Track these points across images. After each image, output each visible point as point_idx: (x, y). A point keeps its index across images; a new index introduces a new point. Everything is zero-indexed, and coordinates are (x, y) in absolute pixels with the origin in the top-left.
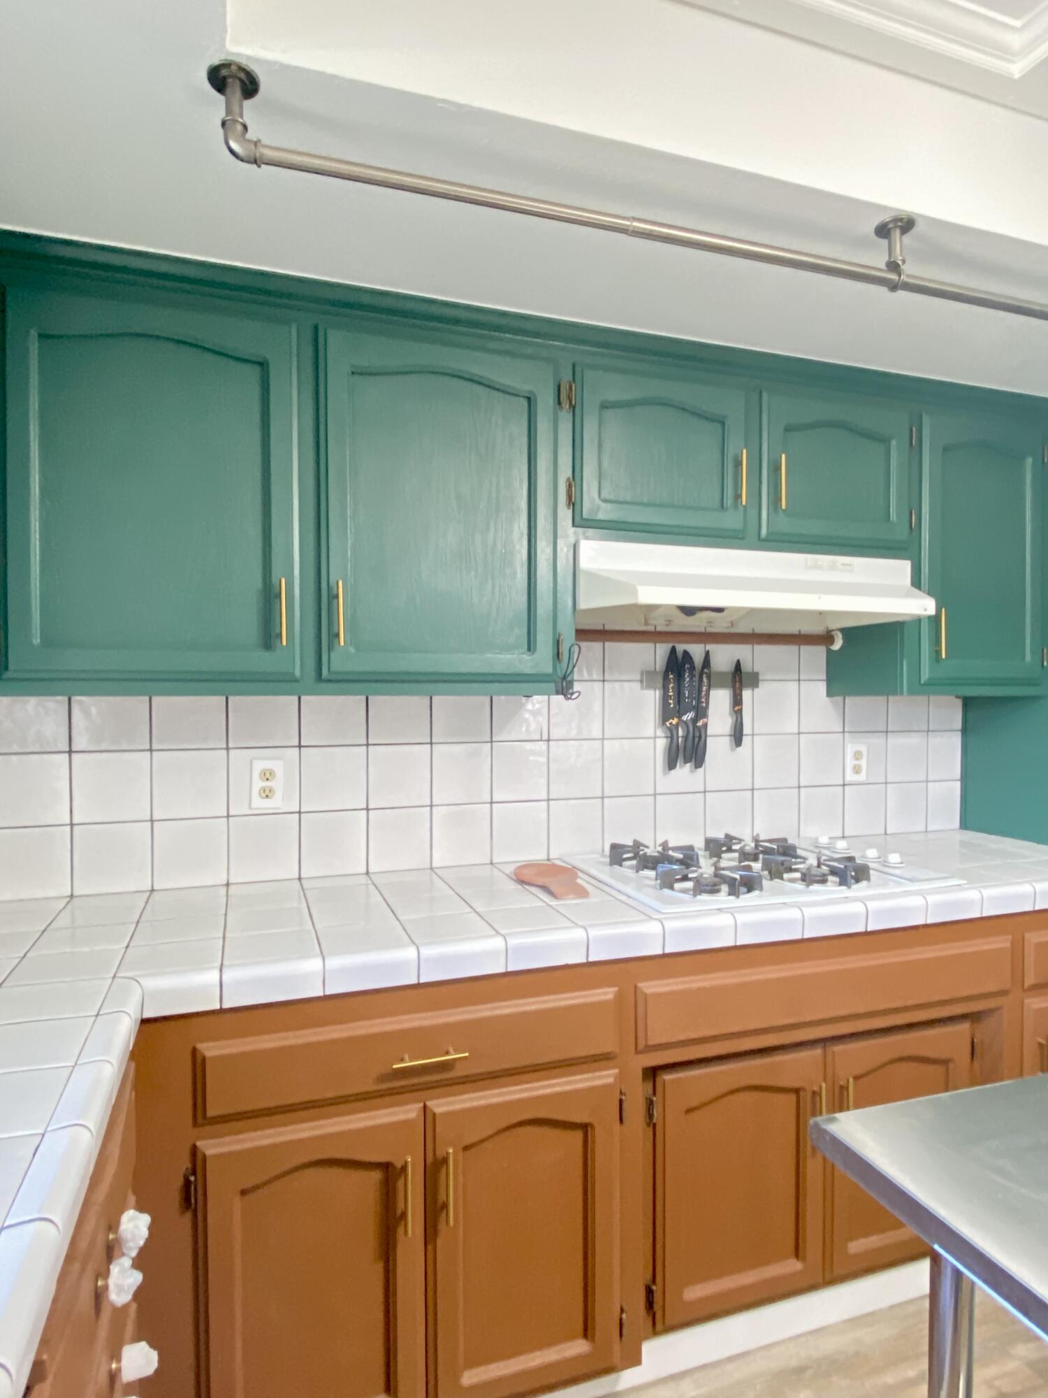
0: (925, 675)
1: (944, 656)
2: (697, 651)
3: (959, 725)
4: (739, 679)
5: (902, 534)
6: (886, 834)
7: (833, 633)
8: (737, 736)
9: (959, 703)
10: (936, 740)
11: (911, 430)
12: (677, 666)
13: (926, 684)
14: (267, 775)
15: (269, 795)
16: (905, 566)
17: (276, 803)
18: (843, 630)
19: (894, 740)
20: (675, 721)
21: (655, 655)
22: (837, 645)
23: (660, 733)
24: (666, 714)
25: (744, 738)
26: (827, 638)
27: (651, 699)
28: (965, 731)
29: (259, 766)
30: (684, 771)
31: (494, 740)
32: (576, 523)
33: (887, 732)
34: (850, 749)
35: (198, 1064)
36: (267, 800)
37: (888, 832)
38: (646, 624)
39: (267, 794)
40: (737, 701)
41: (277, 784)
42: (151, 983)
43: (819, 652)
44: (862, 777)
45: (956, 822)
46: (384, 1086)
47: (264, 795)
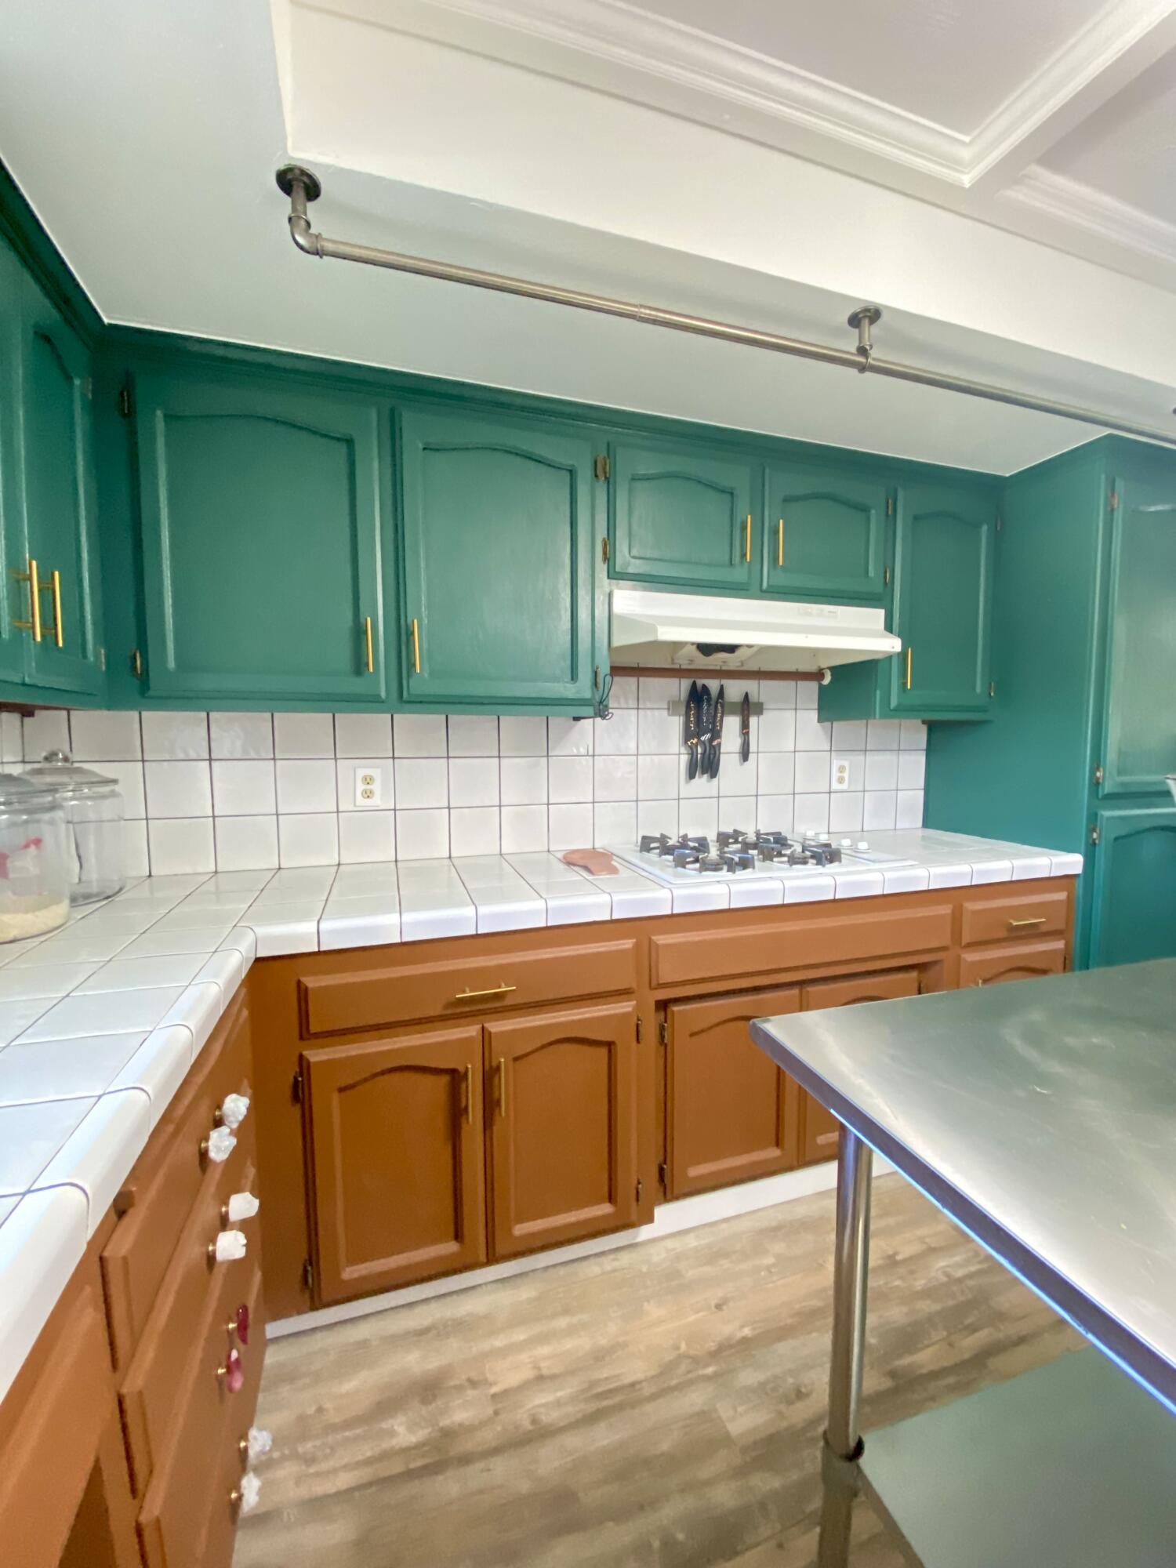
0: (894, 703)
1: (909, 687)
2: (713, 685)
3: (924, 745)
4: (747, 708)
5: (878, 588)
6: (863, 831)
7: (824, 671)
8: (745, 754)
9: (924, 728)
10: (905, 758)
11: (888, 503)
12: (697, 697)
13: (895, 710)
14: (368, 780)
15: (370, 795)
16: (880, 614)
17: (376, 801)
18: (832, 669)
19: (870, 757)
20: (695, 741)
21: (680, 688)
22: (827, 681)
23: (683, 750)
24: (688, 735)
25: (750, 755)
26: (818, 675)
27: (675, 725)
28: (930, 751)
29: (361, 773)
30: (701, 781)
31: (550, 754)
32: (610, 576)
33: (866, 751)
34: (836, 764)
35: (302, 993)
36: (368, 800)
37: (865, 829)
38: (673, 663)
39: (368, 795)
40: (745, 726)
41: (376, 787)
42: (262, 931)
43: (814, 686)
44: (844, 786)
45: (920, 824)
46: (449, 1012)
47: (366, 796)
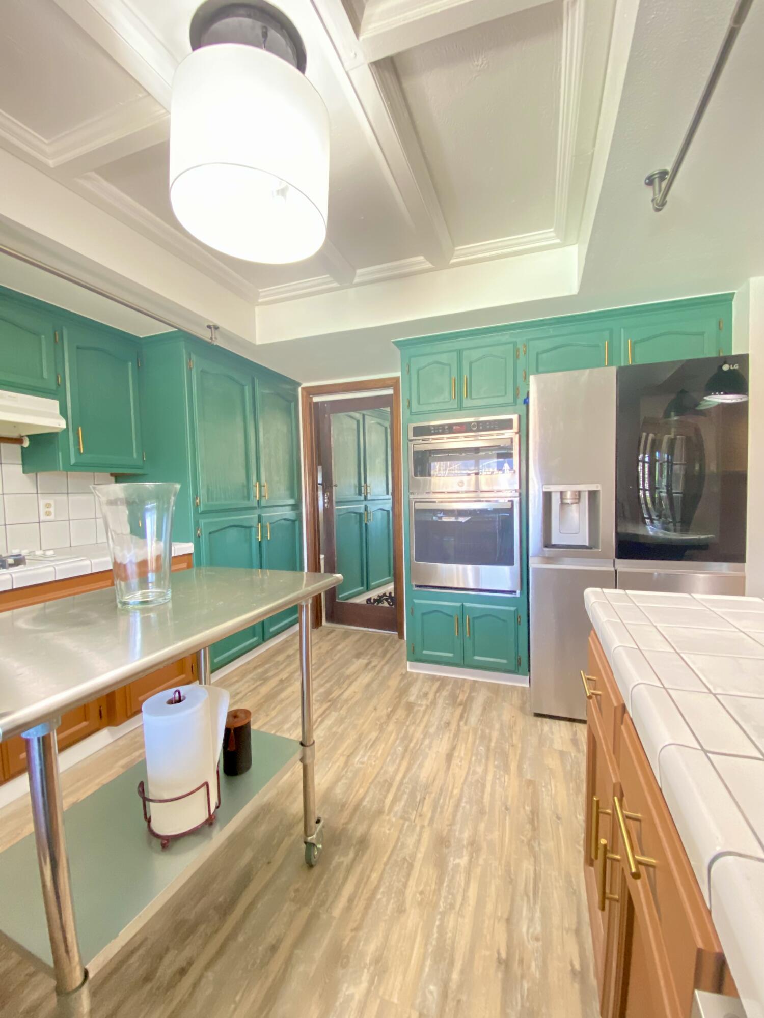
0: (73, 461)
1: (82, 451)
5: (53, 387)
6: (71, 546)
7: (23, 438)
9: (113, 479)
11: (55, 333)
13: (77, 466)
16: (56, 403)
18: (28, 436)
22: (26, 444)
26: (19, 440)
33: (68, 493)
34: (42, 503)
43: (17, 447)
44: (52, 517)
